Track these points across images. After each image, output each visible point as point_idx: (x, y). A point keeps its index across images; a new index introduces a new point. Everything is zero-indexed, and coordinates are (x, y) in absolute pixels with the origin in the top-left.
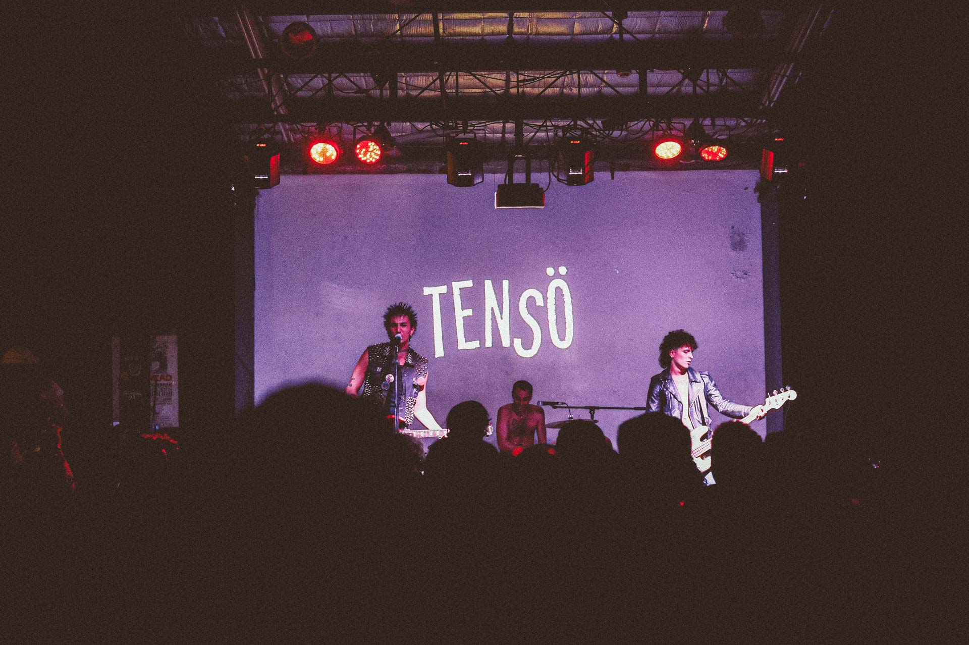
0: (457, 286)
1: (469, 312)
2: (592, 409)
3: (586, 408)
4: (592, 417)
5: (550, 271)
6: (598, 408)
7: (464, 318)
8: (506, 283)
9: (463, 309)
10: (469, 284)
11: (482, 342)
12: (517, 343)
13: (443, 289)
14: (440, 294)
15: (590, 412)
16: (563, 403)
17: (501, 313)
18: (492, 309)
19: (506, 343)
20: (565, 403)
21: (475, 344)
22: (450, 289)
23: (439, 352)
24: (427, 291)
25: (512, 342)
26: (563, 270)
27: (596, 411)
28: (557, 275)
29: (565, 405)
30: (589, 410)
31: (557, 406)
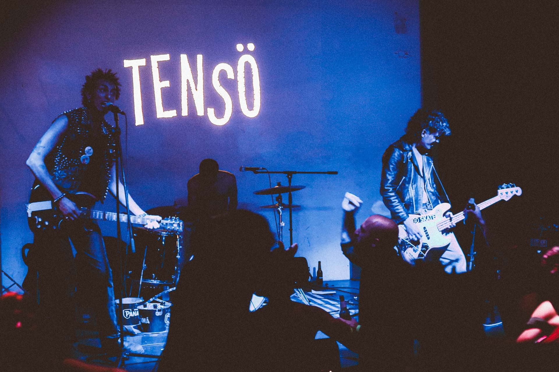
0: (155, 59)
1: (166, 84)
2: (290, 174)
3: (285, 172)
4: (290, 181)
5: (240, 47)
6: (295, 173)
7: (162, 89)
8: (200, 58)
9: (161, 81)
10: (166, 57)
11: (179, 111)
12: (211, 112)
13: (142, 62)
14: (139, 67)
15: (288, 177)
16: (263, 169)
17: (196, 85)
18: (188, 81)
19: (200, 113)
20: (265, 169)
21: (172, 114)
22: (149, 62)
23: (139, 120)
24: (127, 63)
25: (206, 112)
26: (251, 47)
27: (294, 175)
28: (246, 51)
29: (265, 171)
30: (287, 175)
31: (258, 171)
